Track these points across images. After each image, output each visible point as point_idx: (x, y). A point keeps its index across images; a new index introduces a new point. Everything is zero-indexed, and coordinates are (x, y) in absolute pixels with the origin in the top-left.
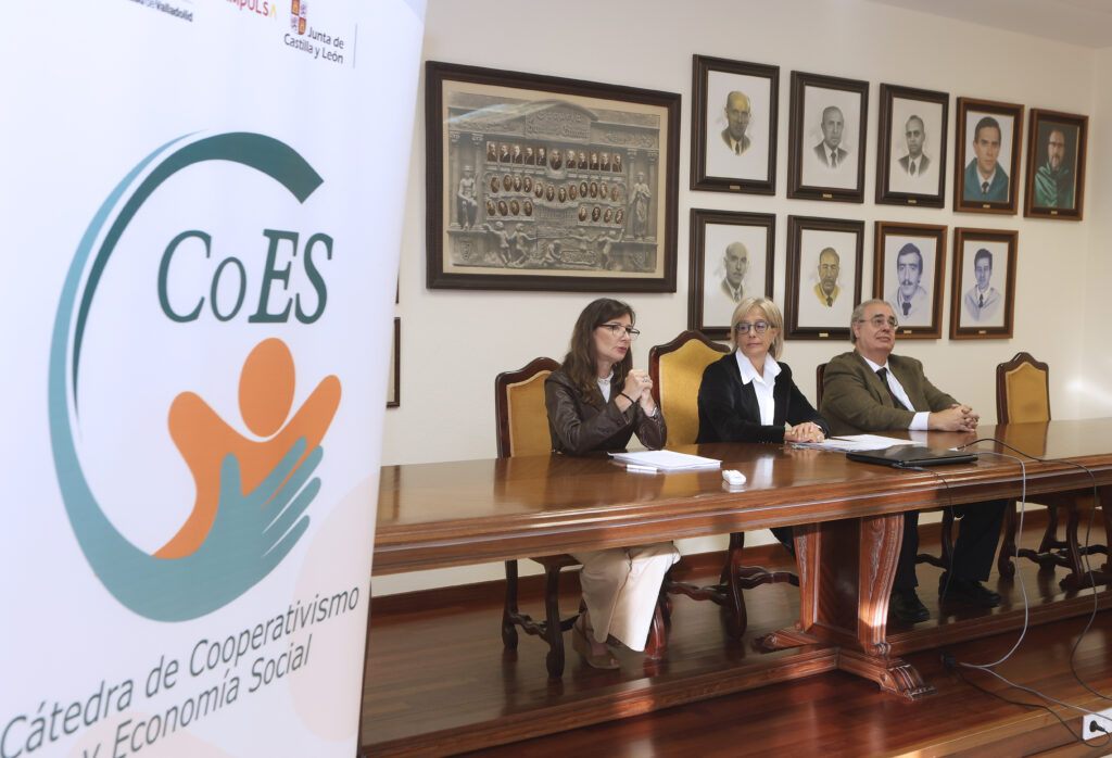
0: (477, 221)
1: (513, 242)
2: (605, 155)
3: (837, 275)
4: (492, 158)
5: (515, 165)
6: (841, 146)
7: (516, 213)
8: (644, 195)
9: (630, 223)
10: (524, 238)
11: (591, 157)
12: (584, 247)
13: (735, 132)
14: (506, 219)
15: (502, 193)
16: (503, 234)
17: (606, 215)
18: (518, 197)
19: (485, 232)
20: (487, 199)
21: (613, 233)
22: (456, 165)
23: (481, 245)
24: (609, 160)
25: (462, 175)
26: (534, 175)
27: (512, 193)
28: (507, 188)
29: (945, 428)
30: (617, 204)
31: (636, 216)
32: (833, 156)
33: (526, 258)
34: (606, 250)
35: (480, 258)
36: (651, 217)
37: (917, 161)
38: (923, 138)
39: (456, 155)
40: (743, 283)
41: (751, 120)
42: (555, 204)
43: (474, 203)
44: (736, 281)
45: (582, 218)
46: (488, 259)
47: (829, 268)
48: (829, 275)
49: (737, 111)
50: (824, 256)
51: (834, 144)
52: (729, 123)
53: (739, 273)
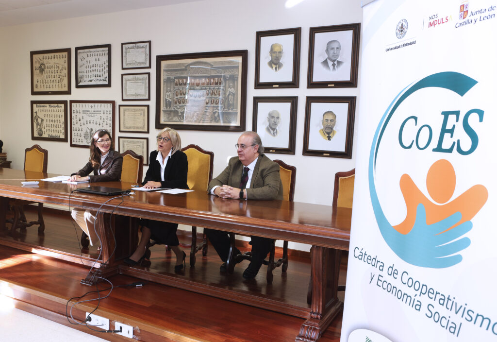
1: (182, 113)
2: (216, 79)
3: (334, 125)
4: (176, 85)
5: (184, 86)
6: (339, 59)
7: (184, 103)
8: (232, 93)
9: (226, 104)
10: (186, 111)
11: (211, 81)
12: (208, 114)
13: (275, 62)
14: (180, 105)
15: (179, 96)
16: (179, 110)
17: (216, 102)
19: (174, 110)
20: (174, 99)
21: (219, 108)
22: (165, 88)
23: (172, 114)
24: (218, 81)
25: (167, 92)
26: (190, 89)
27: (183, 96)
28: (181, 95)
30: (221, 97)
31: (228, 101)
33: (187, 119)
34: (216, 115)
35: (172, 119)
36: (235, 102)
39: (166, 84)
40: (277, 128)
41: (283, 55)
43: (171, 100)
44: (273, 127)
45: (207, 103)
46: (174, 119)
47: (329, 121)
48: (329, 125)
49: (276, 52)
50: (325, 115)
51: (333, 59)
52: (272, 58)
53: (275, 124)
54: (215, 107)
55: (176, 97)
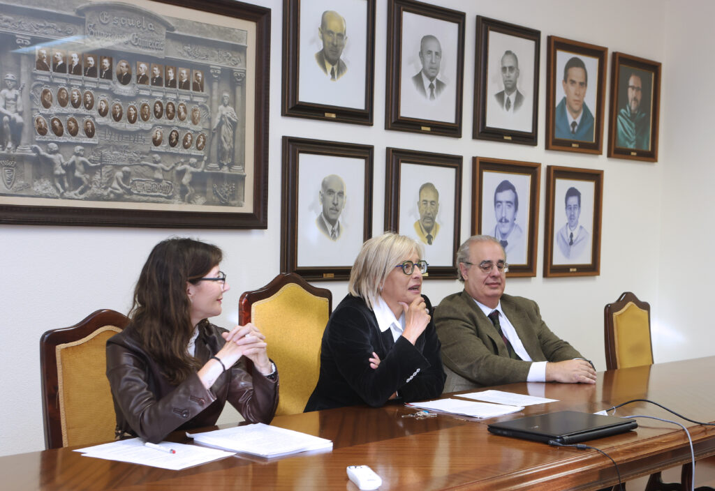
0: (24, 140)
1: (70, 168)
2: (184, 71)
3: (436, 211)
4: (42, 66)
5: (72, 76)
6: (438, 77)
7: (74, 133)
8: (230, 119)
9: (214, 150)
10: (84, 163)
11: (166, 74)
12: (159, 175)
13: (331, 56)
14: (61, 140)
16: (57, 158)
17: (185, 140)
18: (76, 115)
19: (34, 154)
20: (37, 115)
21: (193, 160)
23: (28, 170)
24: (188, 78)
25: (4, 85)
26: (97, 90)
27: (69, 109)
28: (63, 103)
29: (564, 379)
30: (199, 127)
31: (220, 142)
32: (431, 86)
33: (87, 188)
34: (186, 179)
35: (27, 187)
36: (238, 145)
37: (512, 97)
38: (518, 74)
40: (340, 219)
41: (347, 43)
42: (124, 125)
43: (19, 119)
44: (333, 217)
45: (157, 143)
46: (38, 187)
47: (429, 204)
48: (428, 212)
49: (332, 33)
50: (423, 192)
51: (432, 74)
52: (324, 45)
53: (336, 209)
54: (182, 155)
55: (46, 111)
